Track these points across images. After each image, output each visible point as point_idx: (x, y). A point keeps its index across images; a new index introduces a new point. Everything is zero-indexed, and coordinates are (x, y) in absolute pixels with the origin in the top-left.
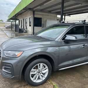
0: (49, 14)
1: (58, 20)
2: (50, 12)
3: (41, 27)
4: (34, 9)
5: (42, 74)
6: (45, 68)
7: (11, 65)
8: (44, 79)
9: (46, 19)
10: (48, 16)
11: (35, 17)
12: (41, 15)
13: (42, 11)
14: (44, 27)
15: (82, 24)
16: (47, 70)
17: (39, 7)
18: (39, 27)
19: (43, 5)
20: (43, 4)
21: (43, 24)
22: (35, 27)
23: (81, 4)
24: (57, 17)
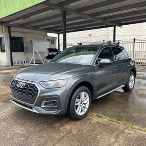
0: (35, 31)
1: (49, 40)
2: (36, 28)
3: (24, 53)
4: (10, 23)
5: (84, 105)
6: (86, 98)
7: (57, 97)
8: (86, 110)
9: (30, 39)
10: (33, 34)
11: (11, 36)
12: (22, 32)
13: (22, 26)
14: (28, 52)
15: (107, 46)
16: (88, 99)
17: (22, 20)
18: (20, 53)
19: (29, 18)
20: (30, 16)
21: (27, 47)
22: (13, 53)
23: (85, 18)
24: (47, 36)
